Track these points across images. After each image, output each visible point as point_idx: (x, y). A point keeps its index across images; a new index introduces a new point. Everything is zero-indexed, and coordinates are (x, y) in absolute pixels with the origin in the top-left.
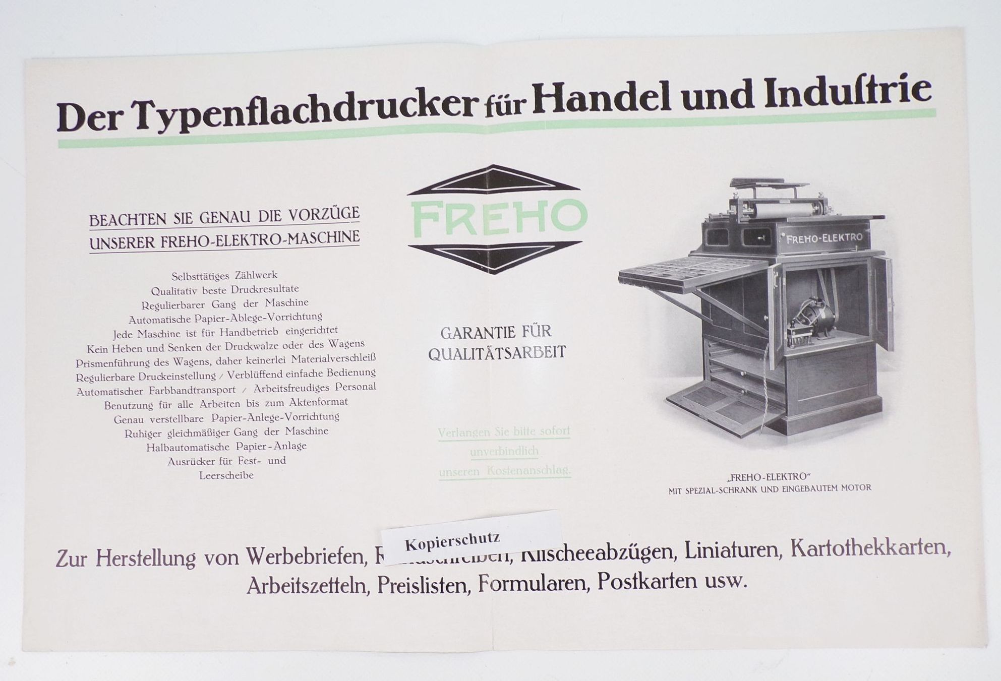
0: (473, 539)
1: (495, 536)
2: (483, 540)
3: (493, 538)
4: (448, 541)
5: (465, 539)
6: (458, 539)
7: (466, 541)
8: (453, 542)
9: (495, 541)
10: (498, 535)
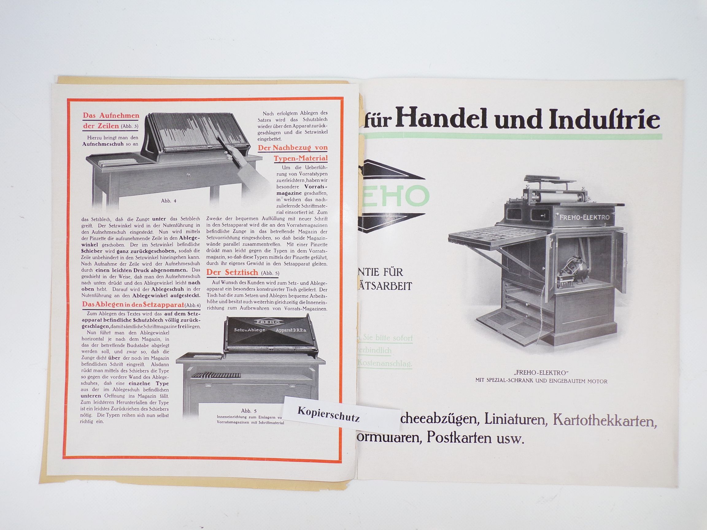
0: (342, 416)
1: (357, 418)
2: (348, 419)
3: (355, 419)
4: (326, 414)
5: (337, 415)
6: (332, 414)
7: (337, 416)
8: (329, 415)
9: (356, 421)
10: (358, 418)
